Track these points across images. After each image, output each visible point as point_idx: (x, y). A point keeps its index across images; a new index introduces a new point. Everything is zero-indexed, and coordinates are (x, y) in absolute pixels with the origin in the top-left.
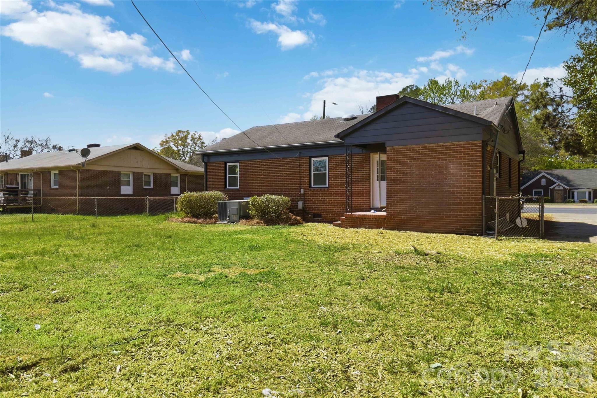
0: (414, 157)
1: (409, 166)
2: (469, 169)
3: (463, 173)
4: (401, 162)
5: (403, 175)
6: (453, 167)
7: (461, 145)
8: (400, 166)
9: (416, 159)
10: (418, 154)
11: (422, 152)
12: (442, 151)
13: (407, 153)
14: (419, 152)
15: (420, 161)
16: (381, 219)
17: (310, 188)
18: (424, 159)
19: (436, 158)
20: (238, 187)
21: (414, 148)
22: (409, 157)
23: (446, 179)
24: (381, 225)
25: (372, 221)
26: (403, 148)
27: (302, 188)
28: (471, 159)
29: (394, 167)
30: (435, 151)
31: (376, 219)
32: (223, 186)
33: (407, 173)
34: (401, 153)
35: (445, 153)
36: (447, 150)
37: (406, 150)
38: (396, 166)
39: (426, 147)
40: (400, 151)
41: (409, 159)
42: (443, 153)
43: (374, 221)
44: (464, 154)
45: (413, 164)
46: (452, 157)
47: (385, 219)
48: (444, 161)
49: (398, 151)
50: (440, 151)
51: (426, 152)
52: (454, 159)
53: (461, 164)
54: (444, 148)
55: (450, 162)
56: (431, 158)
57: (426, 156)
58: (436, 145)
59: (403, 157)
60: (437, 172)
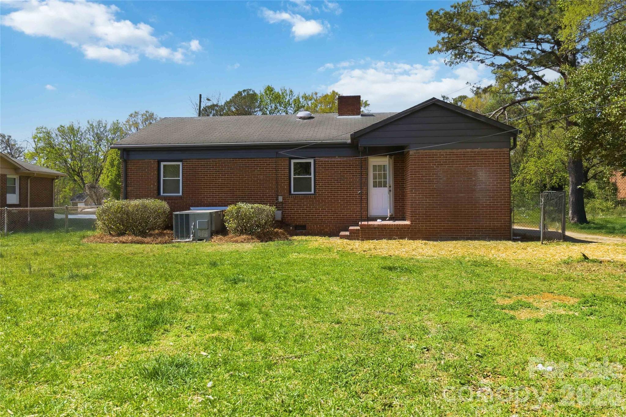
0: (441, 162)
1: (436, 172)
2: (498, 176)
3: (491, 180)
4: (426, 167)
5: (429, 181)
6: (482, 173)
7: (490, 152)
8: (426, 172)
9: (443, 164)
10: (446, 160)
11: (449, 157)
12: (470, 157)
13: (434, 157)
14: (447, 157)
15: (448, 167)
16: (405, 228)
17: (289, 195)
18: (452, 164)
19: (464, 164)
20: (181, 194)
21: (440, 153)
22: (436, 162)
23: (475, 185)
24: (405, 235)
25: (394, 231)
26: (429, 153)
27: (279, 195)
28: (500, 166)
29: (419, 172)
30: (464, 157)
31: (398, 228)
32: (156, 192)
33: (433, 179)
34: (427, 157)
35: (474, 159)
36: (476, 157)
37: (432, 155)
38: (421, 172)
39: (454, 152)
40: (425, 155)
41: (435, 165)
42: (472, 159)
43: (396, 231)
44: (493, 161)
45: (441, 169)
46: (481, 164)
47: (409, 228)
48: (473, 168)
49: (423, 155)
50: (468, 157)
51: (454, 157)
52: (482, 166)
53: (490, 171)
54: (472, 154)
55: (479, 169)
56: (459, 164)
57: (454, 162)
58: (464, 150)
59: (428, 162)
60: (466, 178)
